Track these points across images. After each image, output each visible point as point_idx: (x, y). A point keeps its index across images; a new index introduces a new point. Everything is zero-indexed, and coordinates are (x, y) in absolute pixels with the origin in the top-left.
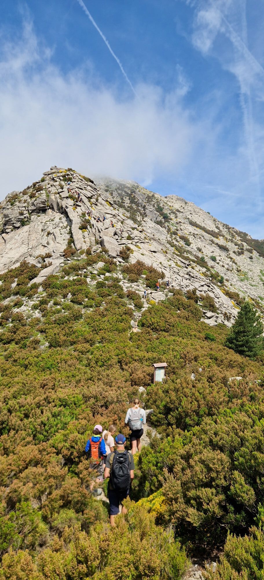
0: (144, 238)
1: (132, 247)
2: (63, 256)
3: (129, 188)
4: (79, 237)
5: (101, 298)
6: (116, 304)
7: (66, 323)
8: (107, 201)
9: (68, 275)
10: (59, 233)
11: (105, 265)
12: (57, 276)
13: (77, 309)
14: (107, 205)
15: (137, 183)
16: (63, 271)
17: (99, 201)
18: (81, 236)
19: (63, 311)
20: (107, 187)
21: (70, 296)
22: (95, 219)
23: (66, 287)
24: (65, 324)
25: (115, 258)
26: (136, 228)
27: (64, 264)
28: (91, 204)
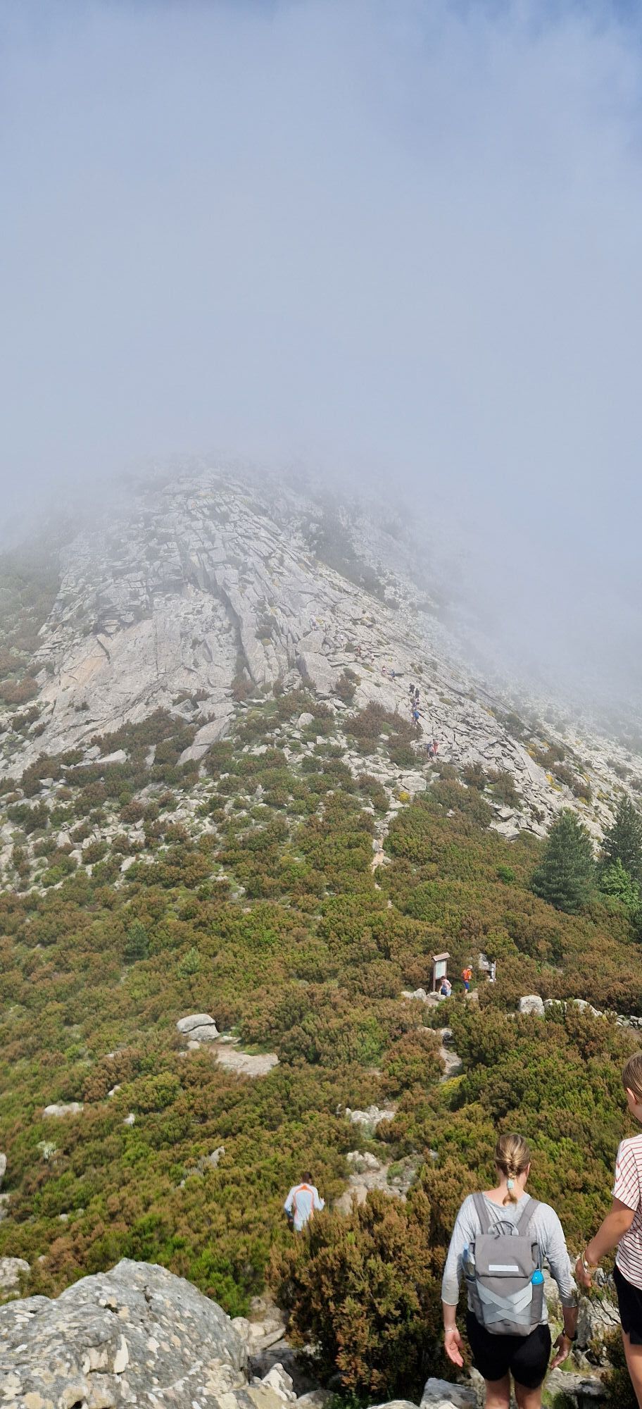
1: (358, 670)
2: (231, 696)
4: (258, 655)
5: (315, 795)
6: (344, 806)
7: (266, 848)
9: (249, 742)
10: (217, 644)
11: (313, 720)
12: (229, 744)
13: (277, 819)
14: (302, 571)
16: (237, 732)
17: (285, 563)
18: (262, 654)
19: (254, 821)
21: (260, 790)
22: (283, 611)
23: (250, 771)
24: (264, 851)
25: (329, 699)
27: (235, 716)
28: (271, 574)
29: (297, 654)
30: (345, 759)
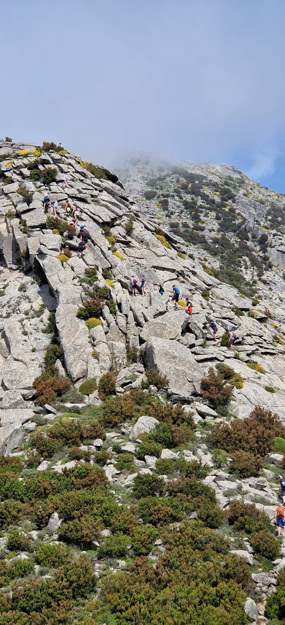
0: (270, 340)
1: (238, 368)
2: (32, 399)
3: (215, 185)
4: (79, 342)
5: (149, 528)
6: (198, 546)
7: (49, 606)
8: (158, 232)
9: (49, 456)
10: (20, 332)
11: (158, 427)
12: (17, 460)
13: (78, 563)
14: (160, 244)
15: (240, 173)
16: (33, 444)
17: (135, 233)
18: (85, 340)
19: (37, 568)
20: (152, 183)
21: (56, 521)
22: (124, 286)
23: (43, 494)
24: (44, 610)
25: (188, 402)
26: (247, 310)
27: (34, 424)
28: (113, 243)
29: (142, 341)
30: (208, 481)
